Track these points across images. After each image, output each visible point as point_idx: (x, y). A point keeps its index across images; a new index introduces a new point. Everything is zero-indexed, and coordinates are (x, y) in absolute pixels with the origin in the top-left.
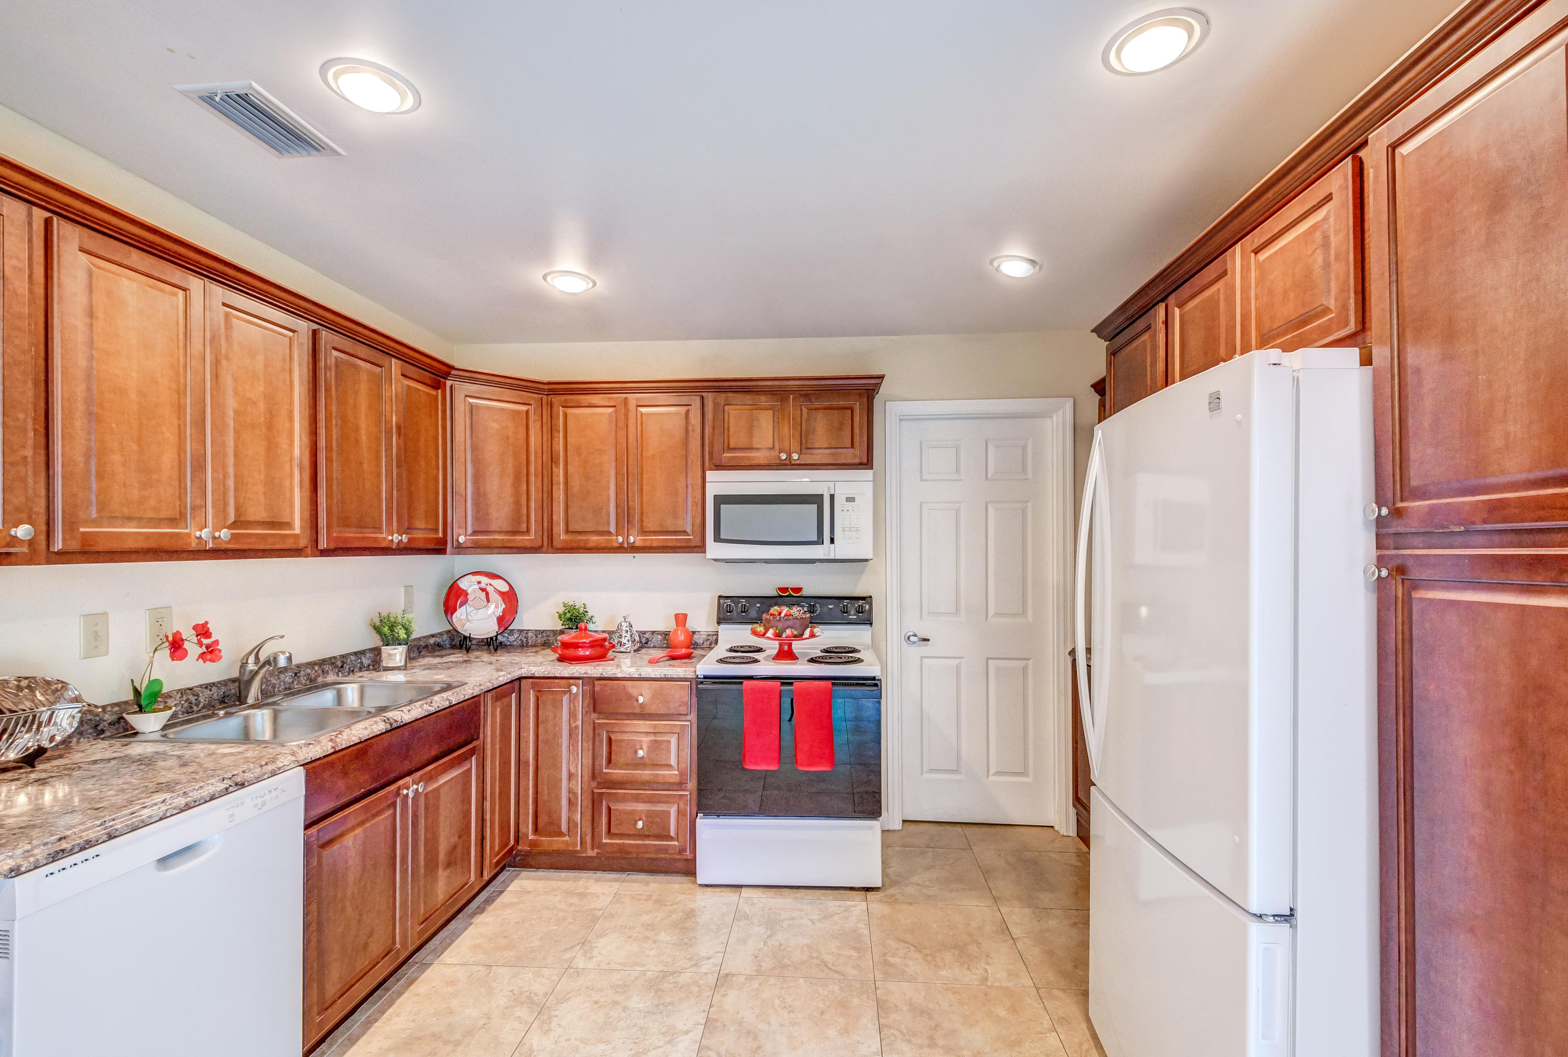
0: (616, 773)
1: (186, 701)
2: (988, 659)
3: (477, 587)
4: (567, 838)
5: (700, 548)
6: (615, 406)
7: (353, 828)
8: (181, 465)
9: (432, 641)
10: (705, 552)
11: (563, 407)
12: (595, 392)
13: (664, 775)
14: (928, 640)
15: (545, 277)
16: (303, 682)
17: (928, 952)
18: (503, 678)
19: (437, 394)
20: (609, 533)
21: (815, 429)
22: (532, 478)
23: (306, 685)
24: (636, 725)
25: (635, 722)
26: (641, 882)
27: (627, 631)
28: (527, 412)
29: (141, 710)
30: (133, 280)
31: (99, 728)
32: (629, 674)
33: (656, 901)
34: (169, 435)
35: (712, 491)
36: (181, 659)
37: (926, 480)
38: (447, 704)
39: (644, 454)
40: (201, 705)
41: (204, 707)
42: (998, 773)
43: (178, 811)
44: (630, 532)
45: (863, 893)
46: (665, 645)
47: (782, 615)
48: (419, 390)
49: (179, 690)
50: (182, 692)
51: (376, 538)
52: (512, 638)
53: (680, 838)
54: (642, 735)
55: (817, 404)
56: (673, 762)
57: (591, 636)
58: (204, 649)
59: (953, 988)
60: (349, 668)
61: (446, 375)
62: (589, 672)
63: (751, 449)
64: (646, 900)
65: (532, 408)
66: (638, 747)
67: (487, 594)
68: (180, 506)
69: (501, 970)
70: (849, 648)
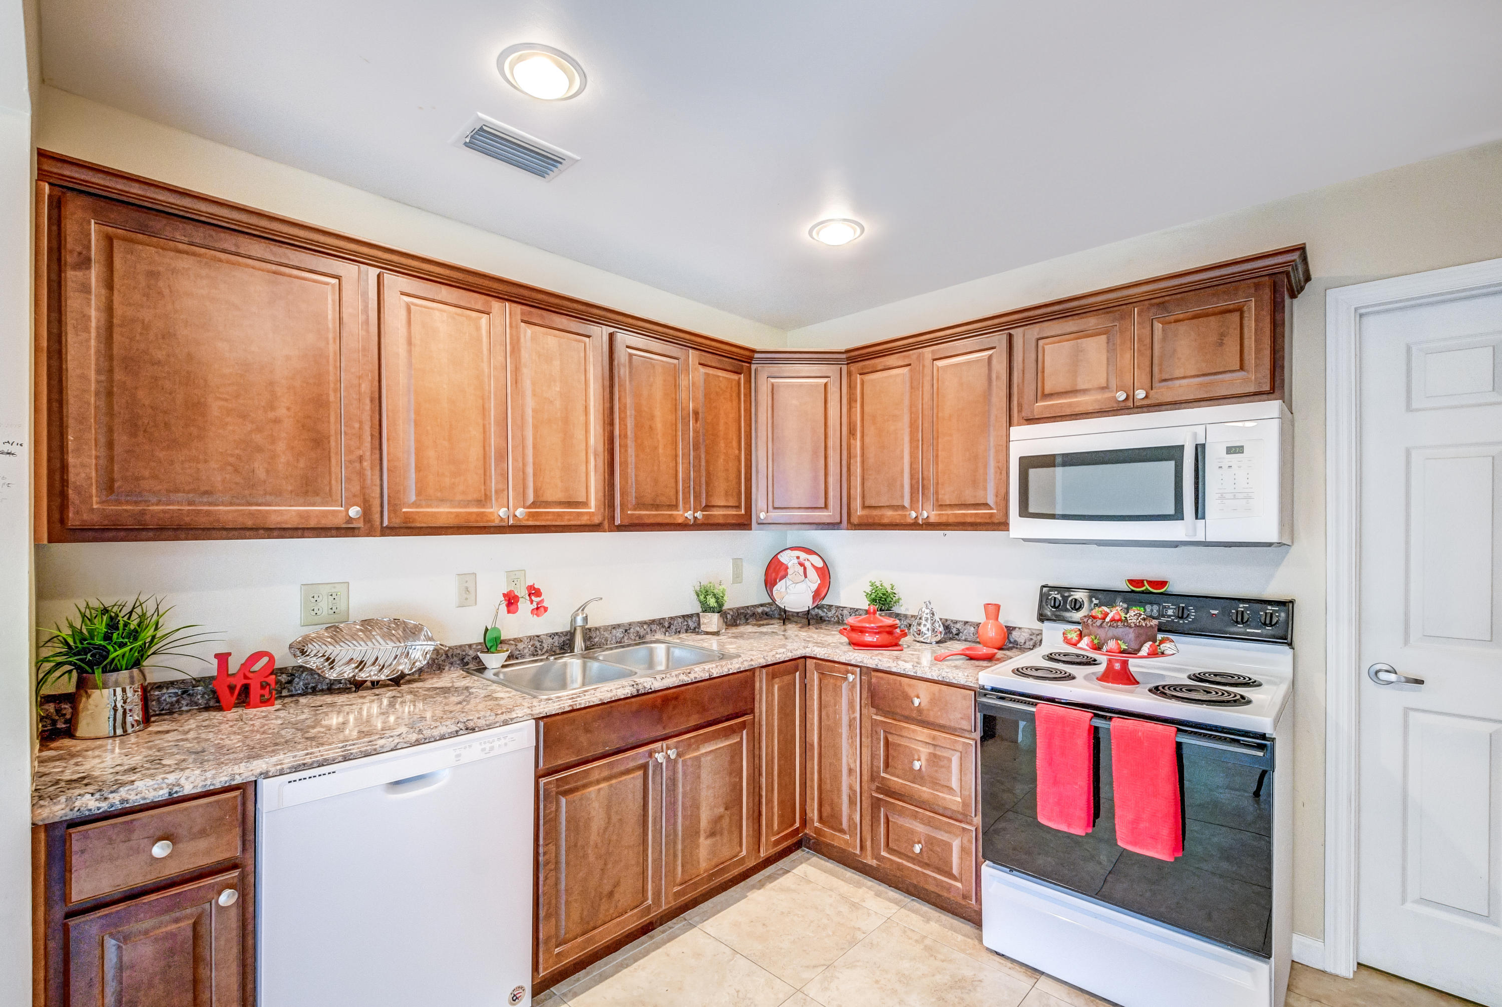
0: (896, 781)
1: (532, 646)
3: (796, 561)
4: (847, 837)
5: (1003, 525)
6: (910, 365)
7: (598, 782)
8: (485, 457)
9: (760, 610)
10: (1008, 530)
11: (861, 374)
12: (890, 352)
13: (944, 799)
14: (1421, 682)
16: (633, 638)
18: (782, 654)
19: (740, 379)
20: (903, 507)
21: (1175, 351)
22: (831, 452)
23: (635, 640)
24: (914, 731)
25: (913, 727)
26: (922, 916)
27: (927, 620)
28: (826, 385)
29: (488, 651)
30: (444, 311)
31: (465, 661)
32: (904, 670)
33: (927, 948)
34: (475, 432)
35: (1017, 451)
36: (514, 612)
37: (1418, 410)
38: (706, 676)
39: (940, 414)
40: (544, 650)
41: (547, 652)
43: (409, 745)
44: (925, 505)
47: (1108, 619)
48: (719, 377)
49: (530, 636)
50: (531, 638)
51: (671, 515)
52: (830, 614)
53: (963, 880)
54: (920, 744)
55: (1179, 313)
56: (955, 784)
57: (890, 621)
58: (535, 606)
60: (676, 629)
61: (749, 360)
62: (865, 662)
63: (1074, 392)
64: (917, 941)
65: (831, 381)
66: (916, 757)
67: (805, 569)
68: (485, 490)
69: (742, 962)
70: (1239, 677)
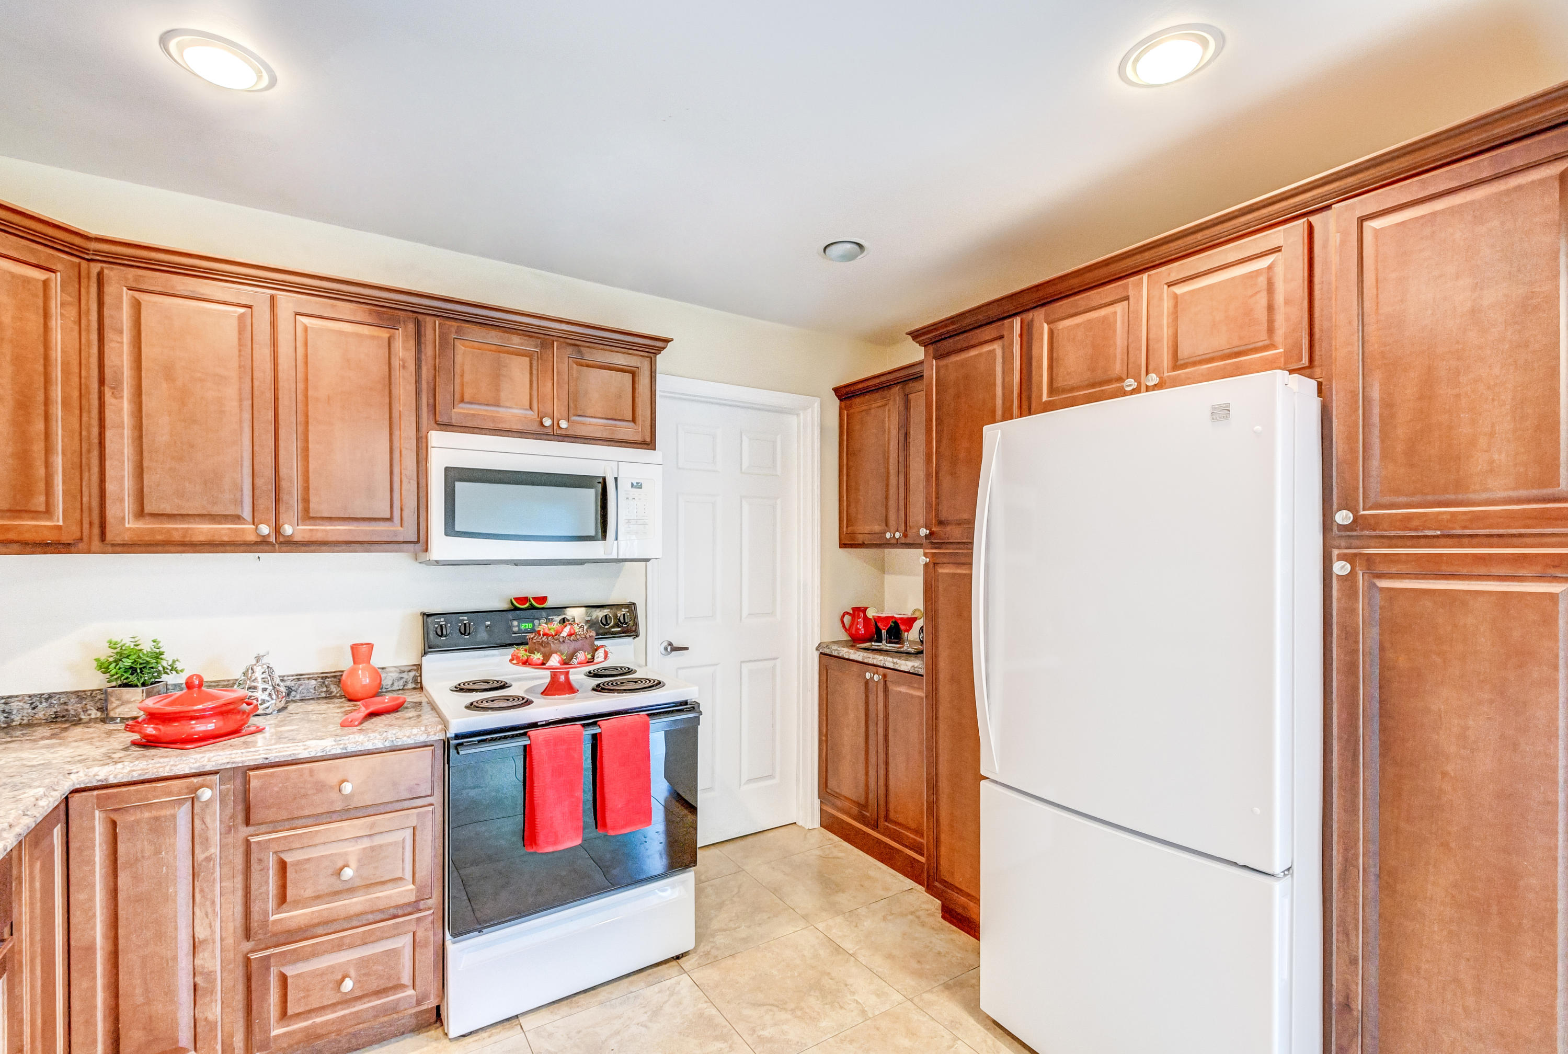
0: (297, 915)
2: (742, 662)
5: (419, 544)
6: (250, 307)
10: (427, 551)
11: (129, 289)
13: (386, 897)
14: (687, 649)
15: (164, 40)
17: (792, 1006)
20: (237, 518)
22: (58, 411)
25: (332, 826)
27: (265, 679)
28: (46, 283)
35: (438, 460)
39: (311, 393)
42: (750, 781)
44: (283, 517)
45: (674, 963)
46: (323, 695)
53: (418, 982)
54: (346, 843)
56: (405, 872)
57: (213, 698)
59: (846, 1037)
62: (238, 759)
63: (497, 405)
65: (56, 279)
66: (343, 863)
70: (621, 668)
